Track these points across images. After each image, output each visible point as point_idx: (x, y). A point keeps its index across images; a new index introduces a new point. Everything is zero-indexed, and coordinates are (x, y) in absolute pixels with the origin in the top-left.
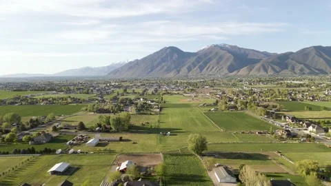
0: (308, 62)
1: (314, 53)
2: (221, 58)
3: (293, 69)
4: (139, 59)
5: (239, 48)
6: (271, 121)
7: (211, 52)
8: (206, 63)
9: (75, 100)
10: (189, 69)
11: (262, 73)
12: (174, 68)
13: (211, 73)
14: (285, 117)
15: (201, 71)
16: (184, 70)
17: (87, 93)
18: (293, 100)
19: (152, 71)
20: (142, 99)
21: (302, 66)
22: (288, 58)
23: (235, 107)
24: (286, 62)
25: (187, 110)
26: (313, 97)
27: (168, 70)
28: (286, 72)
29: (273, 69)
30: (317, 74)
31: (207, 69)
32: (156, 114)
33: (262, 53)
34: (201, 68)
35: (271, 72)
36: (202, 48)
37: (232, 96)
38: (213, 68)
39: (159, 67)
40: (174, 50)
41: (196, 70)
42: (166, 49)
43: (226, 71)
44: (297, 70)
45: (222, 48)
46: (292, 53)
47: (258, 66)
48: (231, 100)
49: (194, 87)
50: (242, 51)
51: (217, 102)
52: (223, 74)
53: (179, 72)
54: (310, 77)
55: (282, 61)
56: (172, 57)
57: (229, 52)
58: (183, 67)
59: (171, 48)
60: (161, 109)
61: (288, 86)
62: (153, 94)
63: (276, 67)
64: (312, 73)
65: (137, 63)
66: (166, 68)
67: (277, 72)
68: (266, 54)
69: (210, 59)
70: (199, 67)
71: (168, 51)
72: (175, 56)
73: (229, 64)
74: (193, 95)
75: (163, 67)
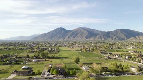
0: (118, 35)
1: (120, 31)
2: (82, 33)
3: (112, 38)
4: (46, 33)
5: (90, 29)
6: (103, 55)
7: (78, 30)
8: (76, 35)
9: (20, 49)
10: (69, 38)
11: (100, 39)
12: (62, 37)
13: (78, 39)
14: (108, 53)
15: (74, 38)
16: (67, 38)
17: (24, 46)
18: (111, 48)
19: (52, 38)
20: (50, 48)
21: (115, 37)
22: (110, 33)
23: (89, 51)
24: (109, 35)
25: (70, 52)
26: (119, 48)
27: (60, 38)
28: (109, 39)
29: (104, 38)
30: (121, 40)
31: (77, 38)
32: (57, 53)
33: (100, 31)
34: (74, 37)
35: (103, 39)
36: (74, 29)
37: (88, 47)
38: (79, 37)
39: (56, 36)
40: (62, 29)
41: (72, 38)
42: (58, 28)
43: (85, 38)
44: (114, 39)
45: (83, 29)
46: (111, 31)
47: (98, 36)
48: (87, 49)
49: (72, 45)
50: (91, 30)
51: (82, 49)
52: (84, 39)
53: (64, 38)
54: (118, 41)
55: (108, 35)
56: (61, 32)
57: (86, 30)
58: (66, 36)
59: (60, 28)
60: (59, 52)
61: (110, 44)
62: (54, 46)
63: (105, 37)
64: (119, 40)
65: (45, 35)
66: (59, 37)
67: (106, 39)
68: (101, 32)
69: (78, 33)
70: (73, 37)
71: (59, 30)
72: (63, 32)
73: (86, 35)
74: (72, 47)
75: (57, 36)
